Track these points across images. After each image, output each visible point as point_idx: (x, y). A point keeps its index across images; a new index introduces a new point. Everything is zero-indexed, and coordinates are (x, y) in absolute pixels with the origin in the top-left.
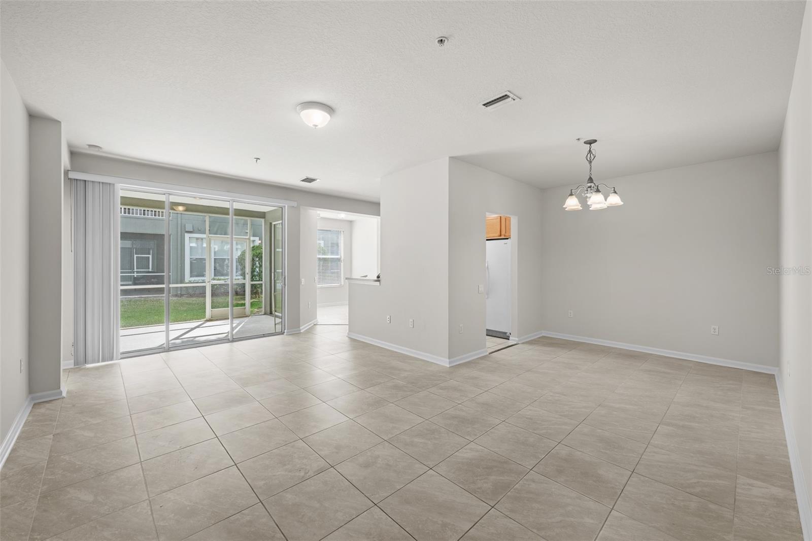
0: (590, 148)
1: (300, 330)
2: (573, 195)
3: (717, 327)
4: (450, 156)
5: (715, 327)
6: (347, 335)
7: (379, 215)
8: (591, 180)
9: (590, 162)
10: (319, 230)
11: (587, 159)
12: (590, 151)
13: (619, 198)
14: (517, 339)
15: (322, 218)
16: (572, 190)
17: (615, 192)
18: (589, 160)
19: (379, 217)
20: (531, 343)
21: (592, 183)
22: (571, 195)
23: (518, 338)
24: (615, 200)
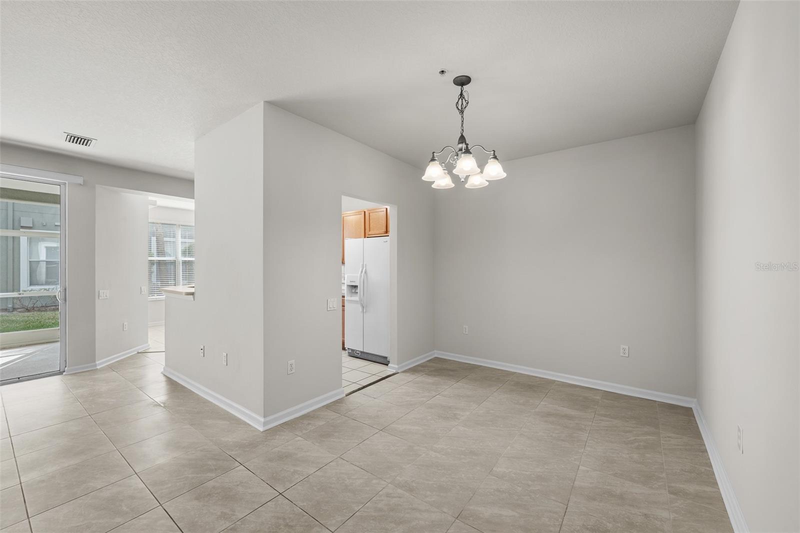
0: (462, 91)
1: (96, 365)
2: (435, 160)
3: (627, 347)
4: (266, 100)
5: (624, 347)
6: (162, 370)
7: (194, 199)
8: (462, 139)
9: (462, 112)
10: (150, 223)
11: (457, 107)
12: (461, 94)
13: (501, 166)
14: (396, 366)
15: (158, 206)
16: (434, 153)
17: (495, 157)
18: (460, 108)
19: (194, 200)
20: (414, 370)
21: (464, 146)
22: (433, 160)
23: (398, 365)
24: (495, 170)
